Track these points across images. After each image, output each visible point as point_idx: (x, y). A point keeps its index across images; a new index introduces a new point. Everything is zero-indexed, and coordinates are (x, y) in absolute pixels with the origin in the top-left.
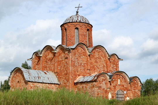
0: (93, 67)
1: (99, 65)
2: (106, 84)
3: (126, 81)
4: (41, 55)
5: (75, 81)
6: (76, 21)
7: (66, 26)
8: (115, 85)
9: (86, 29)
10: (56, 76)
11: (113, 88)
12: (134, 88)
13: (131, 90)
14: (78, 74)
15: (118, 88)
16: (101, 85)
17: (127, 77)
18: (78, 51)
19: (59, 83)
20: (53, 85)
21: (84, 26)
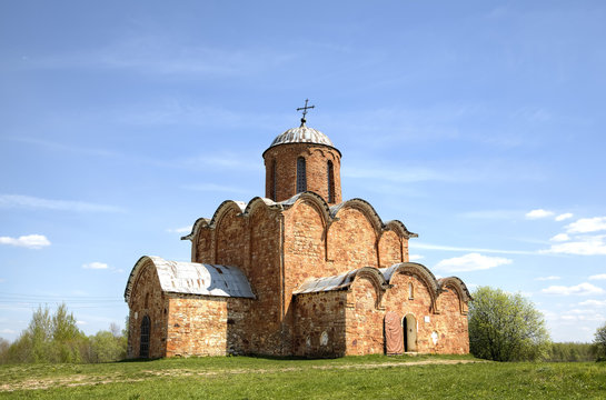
0: (343, 253)
1: (359, 249)
4: (212, 227)
5: (295, 291)
6: (300, 140)
7: (275, 154)
8: (399, 300)
9: (325, 160)
10: (248, 277)
11: (394, 307)
12: (451, 306)
13: (443, 313)
14: (303, 271)
15: (407, 308)
16: (363, 299)
17: (430, 278)
18: (302, 212)
19: (254, 296)
20: (237, 302)
21: (318, 154)
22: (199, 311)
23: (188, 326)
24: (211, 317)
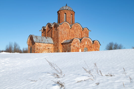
0: (73, 35)
1: (77, 34)
2: (78, 44)
3: (90, 43)
4: (45, 28)
5: (62, 43)
6: (65, 9)
7: (59, 12)
8: (83, 45)
9: (71, 14)
10: (53, 39)
11: (82, 46)
12: (96, 46)
13: (94, 48)
14: (64, 38)
15: (85, 46)
16: (75, 45)
17: (91, 40)
18: (64, 26)
19: (54, 43)
20: (50, 44)
21: (69, 12)
22: (42, 46)
23: (39, 49)
24: (44, 48)
